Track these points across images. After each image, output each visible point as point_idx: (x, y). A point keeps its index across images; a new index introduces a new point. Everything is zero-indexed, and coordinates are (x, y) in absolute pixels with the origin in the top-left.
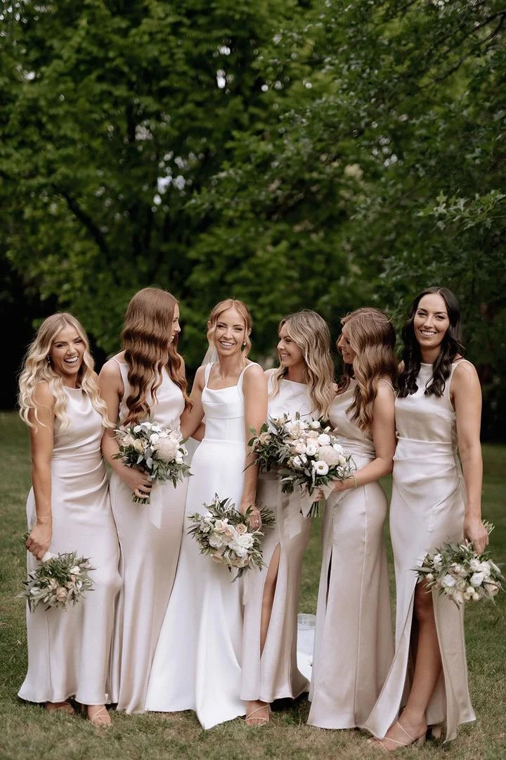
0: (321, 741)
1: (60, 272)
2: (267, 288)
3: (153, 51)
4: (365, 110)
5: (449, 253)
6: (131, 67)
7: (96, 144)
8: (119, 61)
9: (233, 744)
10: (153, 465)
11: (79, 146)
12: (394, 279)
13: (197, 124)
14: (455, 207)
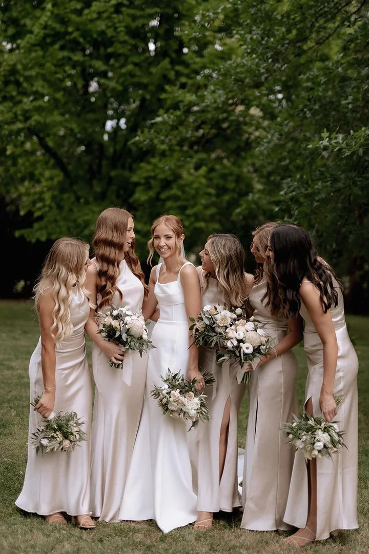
0: (249, 540)
1: (35, 193)
2: (191, 202)
3: (101, 25)
4: (263, 68)
5: (331, 175)
6: (85, 38)
7: (59, 95)
8: (76, 34)
9: (185, 543)
10: (127, 339)
11: (46, 98)
12: (291, 195)
13: (136, 80)
14: (335, 141)
